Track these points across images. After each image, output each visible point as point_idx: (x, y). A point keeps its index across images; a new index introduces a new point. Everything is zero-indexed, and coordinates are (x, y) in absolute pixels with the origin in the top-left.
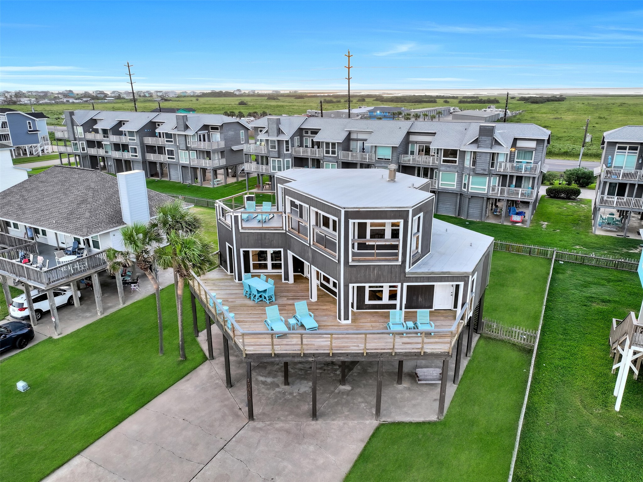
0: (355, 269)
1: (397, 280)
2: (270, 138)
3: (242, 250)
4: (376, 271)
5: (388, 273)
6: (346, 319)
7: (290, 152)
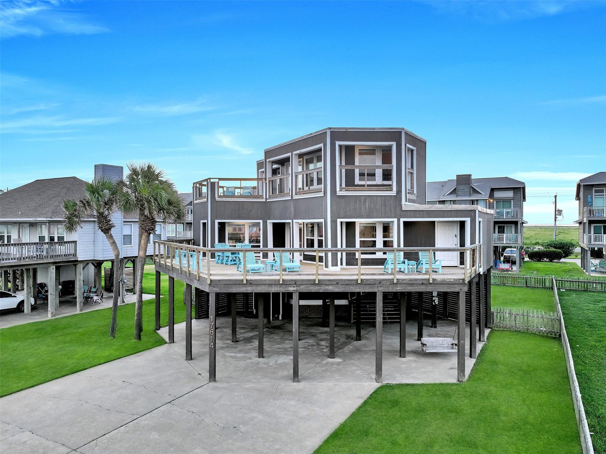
0: (343, 200)
1: (393, 214)
3: (217, 221)
4: (367, 204)
5: (381, 206)
6: (334, 264)
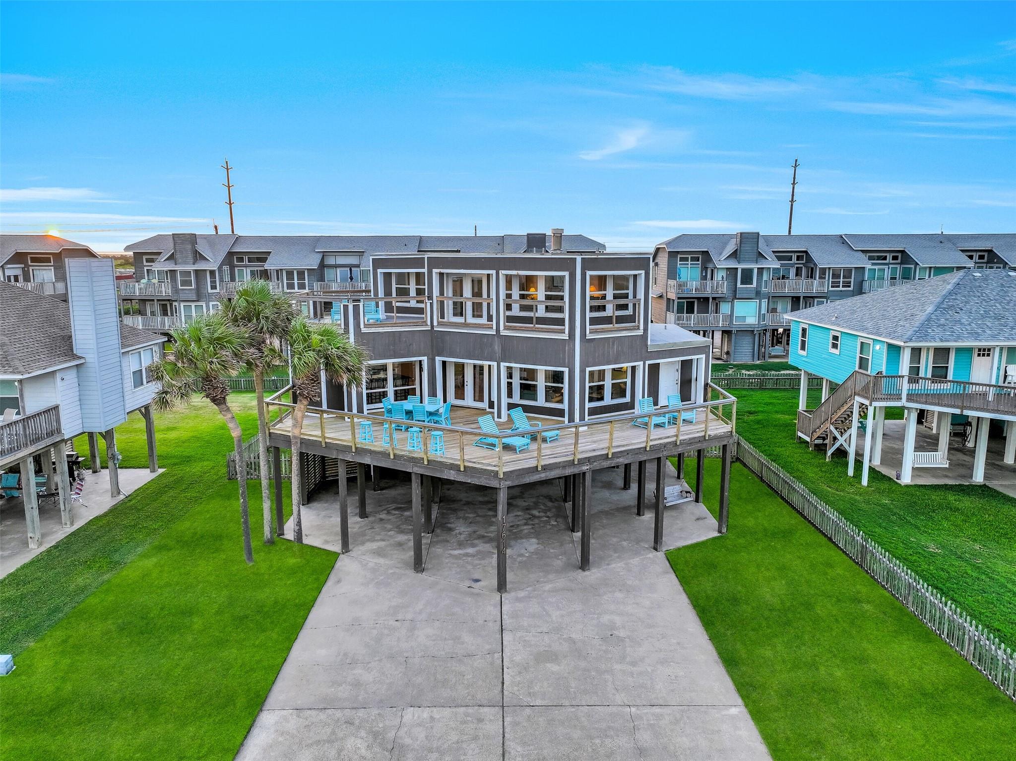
0: (592, 345)
1: (639, 357)
2: (179, 268)
4: (615, 347)
5: (629, 348)
7: (218, 290)
